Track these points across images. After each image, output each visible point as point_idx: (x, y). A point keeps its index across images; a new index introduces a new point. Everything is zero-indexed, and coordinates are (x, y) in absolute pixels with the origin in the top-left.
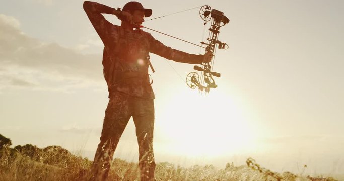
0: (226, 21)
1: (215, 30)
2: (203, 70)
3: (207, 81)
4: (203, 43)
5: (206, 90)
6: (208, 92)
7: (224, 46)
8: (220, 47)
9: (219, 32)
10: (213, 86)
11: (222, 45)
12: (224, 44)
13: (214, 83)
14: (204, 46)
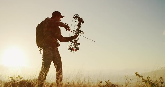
0: (83, 22)
1: (79, 26)
2: (74, 42)
3: (75, 47)
4: (74, 31)
5: (75, 51)
6: (76, 51)
7: (82, 33)
8: (80, 33)
9: (81, 27)
10: (78, 49)
11: (81, 32)
12: (82, 32)
13: (78, 48)
14: (74, 32)
